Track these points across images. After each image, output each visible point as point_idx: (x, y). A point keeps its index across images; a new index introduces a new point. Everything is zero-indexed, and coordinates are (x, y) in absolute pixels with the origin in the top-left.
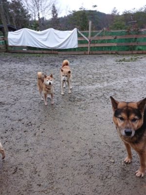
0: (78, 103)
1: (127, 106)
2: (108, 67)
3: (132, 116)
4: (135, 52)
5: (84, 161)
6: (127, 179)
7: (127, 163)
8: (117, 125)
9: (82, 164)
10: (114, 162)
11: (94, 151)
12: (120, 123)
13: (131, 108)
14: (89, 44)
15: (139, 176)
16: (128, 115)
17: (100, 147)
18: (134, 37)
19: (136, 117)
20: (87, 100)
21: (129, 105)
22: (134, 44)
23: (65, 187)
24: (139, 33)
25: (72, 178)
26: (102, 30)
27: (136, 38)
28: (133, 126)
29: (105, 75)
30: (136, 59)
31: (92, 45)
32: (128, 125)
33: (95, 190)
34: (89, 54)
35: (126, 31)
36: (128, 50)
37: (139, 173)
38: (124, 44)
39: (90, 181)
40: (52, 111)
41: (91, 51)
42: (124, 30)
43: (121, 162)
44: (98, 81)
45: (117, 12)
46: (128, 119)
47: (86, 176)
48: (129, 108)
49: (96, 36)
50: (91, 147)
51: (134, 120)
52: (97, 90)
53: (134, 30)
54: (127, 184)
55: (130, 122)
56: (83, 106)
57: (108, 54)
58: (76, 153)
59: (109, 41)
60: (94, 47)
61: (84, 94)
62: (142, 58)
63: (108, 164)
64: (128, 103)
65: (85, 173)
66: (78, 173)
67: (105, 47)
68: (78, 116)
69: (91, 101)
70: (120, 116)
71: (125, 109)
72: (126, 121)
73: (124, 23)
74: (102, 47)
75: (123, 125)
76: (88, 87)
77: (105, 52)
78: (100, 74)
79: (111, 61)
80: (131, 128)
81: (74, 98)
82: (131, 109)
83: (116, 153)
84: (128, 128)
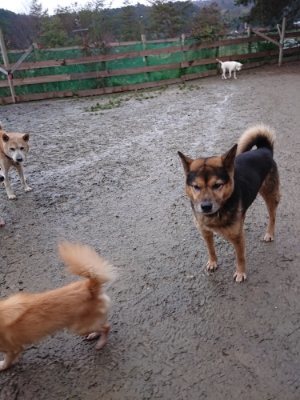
0: (65, 206)
1: (205, 165)
2: (78, 124)
3: (213, 180)
4: (109, 90)
5: (147, 300)
6: (229, 292)
7: (213, 270)
8: (192, 197)
9: (147, 307)
10: (194, 278)
11: (152, 276)
12: (196, 194)
13: (211, 166)
14: (9, 81)
15: (241, 280)
16: (206, 180)
17: (158, 265)
18: (101, 59)
19: (219, 181)
20: (78, 194)
21: (208, 162)
22: (103, 74)
23: (144, 359)
24: (106, 51)
25: (145, 338)
26: (30, 48)
27: (104, 62)
28: (215, 195)
29: (84, 140)
30: (119, 102)
31: (17, 82)
32: (206, 195)
33: (196, 333)
34: (17, 102)
35: (82, 48)
36: (96, 88)
37: (239, 276)
38: (84, 76)
39: (177, 325)
40: (11, 241)
41: (17, 94)
42: (76, 47)
43: (203, 272)
44: (76, 153)
45: (43, 10)
46: (206, 186)
47: (166, 322)
48: (208, 168)
49: (20, 62)
50: (143, 272)
51: (216, 186)
52: (86, 170)
53: (97, 46)
54: (233, 299)
55: (210, 190)
56: (77, 208)
57: (59, 98)
58: (123, 295)
59: (51, 71)
60: (22, 86)
61: (63, 185)
62: (127, 100)
63: (189, 285)
64: (206, 159)
65: (163, 318)
66: (152, 324)
67: (47, 83)
68: (82, 228)
69: (89, 194)
70: (194, 184)
71: (201, 169)
72: (204, 190)
73: (63, 33)
74: (41, 84)
75: (199, 197)
76: (62, 170)
77: (51, 95)
78: (71, 139)
79: (74, 111)
80: (210, 200)
81: (49, 198)
82: (211, 169)
83: (188, 263)
84: (205, 200)
